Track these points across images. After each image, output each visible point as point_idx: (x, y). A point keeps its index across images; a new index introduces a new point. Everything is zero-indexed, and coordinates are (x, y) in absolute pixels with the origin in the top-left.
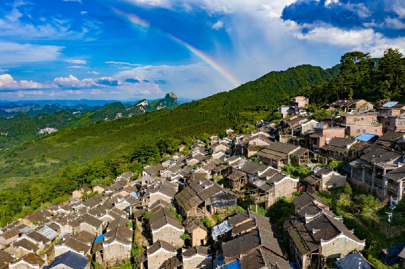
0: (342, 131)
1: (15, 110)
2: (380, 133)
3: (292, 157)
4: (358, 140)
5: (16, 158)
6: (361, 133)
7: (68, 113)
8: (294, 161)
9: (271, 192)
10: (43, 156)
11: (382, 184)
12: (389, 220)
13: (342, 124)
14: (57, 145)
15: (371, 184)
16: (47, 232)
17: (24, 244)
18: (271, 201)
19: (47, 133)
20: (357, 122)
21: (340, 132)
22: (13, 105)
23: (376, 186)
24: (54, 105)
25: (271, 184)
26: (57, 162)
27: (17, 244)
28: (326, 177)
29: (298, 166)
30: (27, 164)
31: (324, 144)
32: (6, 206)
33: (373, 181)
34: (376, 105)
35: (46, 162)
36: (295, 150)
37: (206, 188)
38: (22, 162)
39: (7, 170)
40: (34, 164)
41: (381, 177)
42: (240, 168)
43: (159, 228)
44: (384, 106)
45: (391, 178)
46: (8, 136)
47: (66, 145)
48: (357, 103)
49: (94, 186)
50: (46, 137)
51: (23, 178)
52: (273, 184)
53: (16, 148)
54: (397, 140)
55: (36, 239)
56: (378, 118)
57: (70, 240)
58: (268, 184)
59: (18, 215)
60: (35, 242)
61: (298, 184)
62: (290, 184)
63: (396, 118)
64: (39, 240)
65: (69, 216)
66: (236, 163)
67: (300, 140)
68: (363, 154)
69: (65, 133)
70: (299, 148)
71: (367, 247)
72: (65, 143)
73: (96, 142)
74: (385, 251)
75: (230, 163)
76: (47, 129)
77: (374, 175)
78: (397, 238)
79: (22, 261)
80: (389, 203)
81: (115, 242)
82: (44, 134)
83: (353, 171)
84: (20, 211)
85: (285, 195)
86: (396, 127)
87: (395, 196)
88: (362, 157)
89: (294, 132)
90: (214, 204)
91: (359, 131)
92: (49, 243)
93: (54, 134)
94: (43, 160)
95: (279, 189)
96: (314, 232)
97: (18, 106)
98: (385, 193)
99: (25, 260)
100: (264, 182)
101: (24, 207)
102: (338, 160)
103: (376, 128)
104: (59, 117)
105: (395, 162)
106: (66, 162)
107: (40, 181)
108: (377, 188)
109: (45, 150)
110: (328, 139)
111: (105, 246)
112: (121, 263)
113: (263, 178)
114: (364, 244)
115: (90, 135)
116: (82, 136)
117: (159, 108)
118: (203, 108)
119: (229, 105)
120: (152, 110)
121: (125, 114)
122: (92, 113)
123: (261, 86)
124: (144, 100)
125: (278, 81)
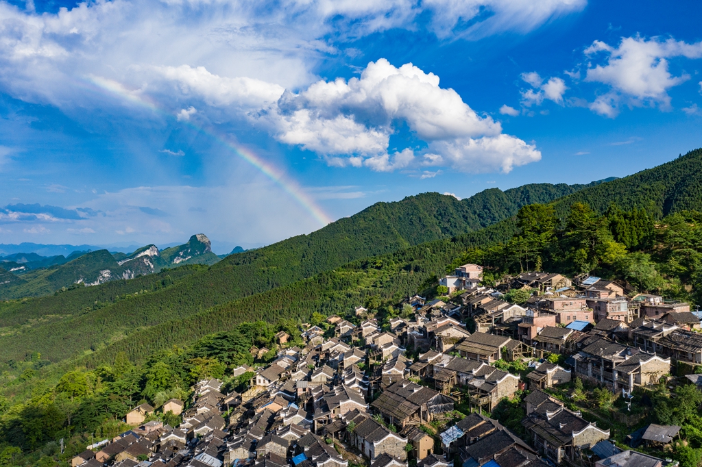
0: (554, 317)
2: (592, 321)
3: (504, 351)
4: (574, 330)
6: (572, 320)
8: (507, 355)
9: (494, 391)
11: (612, 377)
12: (629, 409)
13: (550, 310)
15: (599, 378)
18: (494, 401)
20: (565, 307)
21: (549, 320)
23: (605, 379)
25: (492, 383)
28: (551, 372)
29: (512, 360)
31: (536, 335)
33: (602, 374)
34: (574, 281)
36: (506, 343)
37: (416, 391)
41: (611, 370)
42: (445, 366)
43: (380, 439)
44: (584, 282)
45: (621, 370)
47: (6, 332)
48: (553, 278)
52: (495, 382)
54: (614, 329)
56: (587, 301)
58: (487, 383)
61: (520, 381)
62: (511, 382)
63: (607, 303)
66: (437, 360)
67: (505, 330)
68: (583, 346)
70: (510, 339)
71: (611, 436)
72: (4, 329)
74: (629, 436)
75: (430, 360)
77: (602, 368)
78: (636, 425)
80: (621, 395)
81: (330, 459)
83: (577, 365)
85: (507, 394)
86: (608, 313)
87: (627, 388)
88: (585, 349)
89: (495, 319)
90: (431, 409)
91: (569, 318)
95: (502, 389)
96: (561, 427)
98: (616, 386)
100: (483, 382)
102: (557, 353)
103: (587, 314)
105: (621, 355)
108: (607, 382)
110: (539, 329)
113: (480, 377)
114: (608, 434)
115: (54, 313)
116: (39, 315)
117: (177, 261)
118: (267, 263)
119: (310, 257)
120: (165, 263)
121: (116, 272)
122: (52, 271)
123: (362, 226)
124: (151, 246)
125: (389, 217)
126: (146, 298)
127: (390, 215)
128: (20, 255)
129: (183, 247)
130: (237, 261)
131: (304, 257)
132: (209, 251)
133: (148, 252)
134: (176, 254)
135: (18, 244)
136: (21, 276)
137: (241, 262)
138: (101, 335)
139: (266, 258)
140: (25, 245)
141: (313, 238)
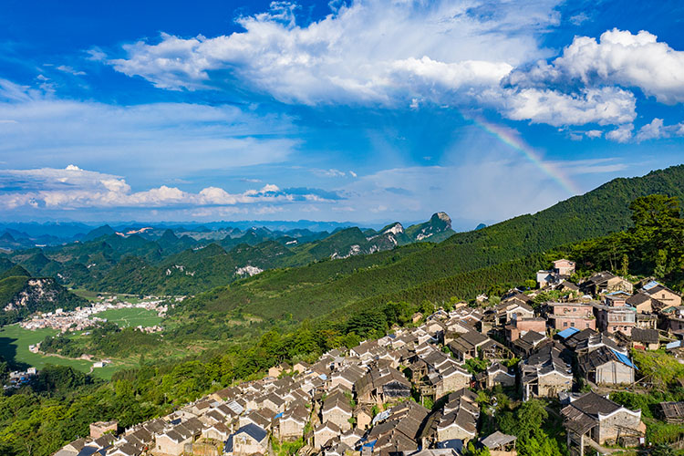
1: (206, 236)
3: (479, 349)
5: (204, 312)
6: (569, 326)
7: (278, 244)
9: (440, 384)
10: (241, 310)
14: (261, 295)
16: (235, 406)
17: (214, 414)
18: (440, 394)
19: (248, 274)
20: (568, 313)
22: (204, 228)
24: (259, 230)
25: (441, 378)
26: (259, 320)
27: (209, 415)
28: (492, 374)
30: (219, 321)
31: (517, 338)
32: (193, 380)
35: (243, 320)
36: (483, 343)
37: (383, 376)
38: (211, 317)
39: (192, 328)
40: (227, 321)
42: (424, 357)
43: (329, 410)
46: (195, 277)
47: (274, 295)
48: (609, 281)
49: (296, 363)
50: (246, 281)
51: (212, 342)
53: (204, 296)
55: (224, 412)
57: (253, 415)
59: (206, 391)
60: (224, 415)
61: (469, 380)
62: (460, 379)
64: (227, 414)
65: (257, 394)
66: (423, 352)
69: (273, 276)
72: (272, 292)
73: (316, 293)
75: (418, 351)
76: (248, 268)
79: (213, 428)
81: (290, 419)
82: (243, 276)
84: (208, 387)
89: (499, 319)
90: (387, 392)
91: (566, 324)
92: (236, 417)
93: (256, 277)
94: (240, 317)
95: (449, 383)
97: (209, 231)
99: (215, 427)
100: (437, 375)
101: (214, 383)
104: (265, 250)
106: (272, 321)
107: (235, 349)
109: (244, 302)
110: (524, 333)
111: (281, 421)
112: (294, 438)
113: (437, 371)
114: (474, 435)
115: (308, 281)
116: (297, 283)
117: (420, 238)
118: (489, 243)
119: (534, 237)
120: (409, 240)
121: (364, 247)
122: (314, 245)
123: (595, 205)
124: (396, 223)
125: (629, 194)
126: (376, 272)
127: (631, 192)
128: (296, 231)
129: (425, 225)
130: (461, 240)
131: (527, 237)
132: (449, 229)
133: (394, 230)
134: (419, 232)
135: (297, 221)
136: (291, 249)
137: (464, 241)
138: (338, 302)
139: (488, 238)
140: (302, 222)
141: (539, 218)
